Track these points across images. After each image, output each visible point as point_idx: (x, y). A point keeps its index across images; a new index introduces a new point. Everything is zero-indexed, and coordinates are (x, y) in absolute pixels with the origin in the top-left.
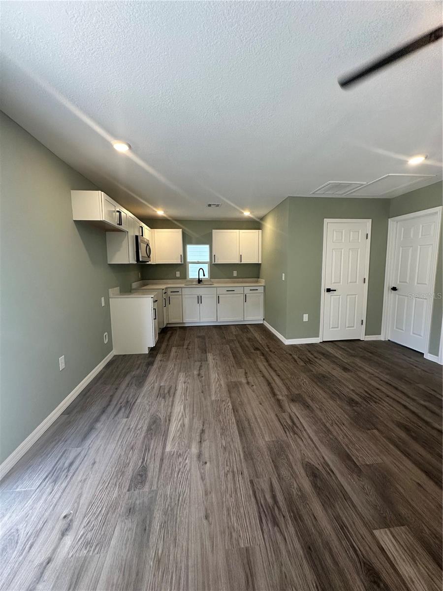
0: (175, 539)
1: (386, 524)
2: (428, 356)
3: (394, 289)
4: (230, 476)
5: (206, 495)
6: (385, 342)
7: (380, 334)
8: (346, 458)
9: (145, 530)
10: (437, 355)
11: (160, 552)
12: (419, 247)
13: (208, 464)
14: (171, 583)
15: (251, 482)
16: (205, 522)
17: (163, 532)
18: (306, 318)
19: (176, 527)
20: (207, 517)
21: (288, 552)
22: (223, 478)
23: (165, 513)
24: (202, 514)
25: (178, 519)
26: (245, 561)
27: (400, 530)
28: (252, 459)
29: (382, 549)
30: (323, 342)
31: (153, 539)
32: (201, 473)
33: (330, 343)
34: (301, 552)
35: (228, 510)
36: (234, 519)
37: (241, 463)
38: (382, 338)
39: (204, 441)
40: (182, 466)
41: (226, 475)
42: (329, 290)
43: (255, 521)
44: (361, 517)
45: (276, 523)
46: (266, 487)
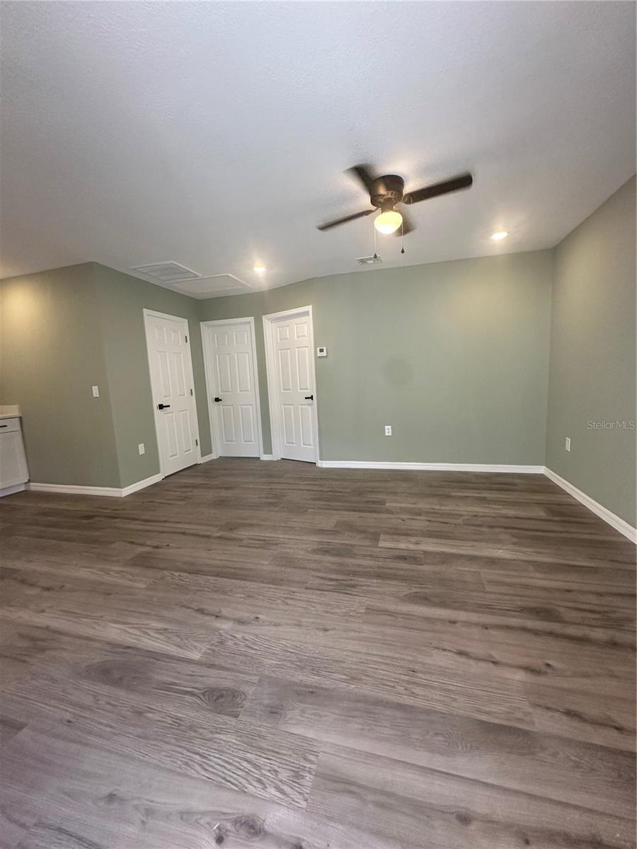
0: (337, 661)
1: (377, 540)
2: (265, 457)
3: (217, 400)
4: (289, 602)
5: (300, 626)
6: (217, 459)
7: (211, 453)
8: (321, 532)
9: (312, 692)
10: (271, 453)
11: (345, 677)
12: (236, 355)
13: (260, 616)
14: (376, 669)
15: (307, 588)
16: (329, 633)
17: (324, 673)
18: (141, 449)
19: (322, 659)
20: (326, 630)
21: (377, 587)
22: (288, 608)
23: (302, 668)
24: (321, 633)
25: (315, 655)
26: (376, 612)
27: (382, 537)
28: (282, 580)
29: (390, 548)
30: (166, 477)
31: (327, 683)
32: (269, 625)
33: (173, 476)
34: (379, 581)
35: (326, 612)
36: (337, 610)
37: (279, 589)
38: (214, 456)
39: (220, 612)
40: (243, 642)
41: (287, 604)
42: (161, 407)
43: (347, 597)
44: (369, 546)
45: (354, 586)
46: (318, 581)
